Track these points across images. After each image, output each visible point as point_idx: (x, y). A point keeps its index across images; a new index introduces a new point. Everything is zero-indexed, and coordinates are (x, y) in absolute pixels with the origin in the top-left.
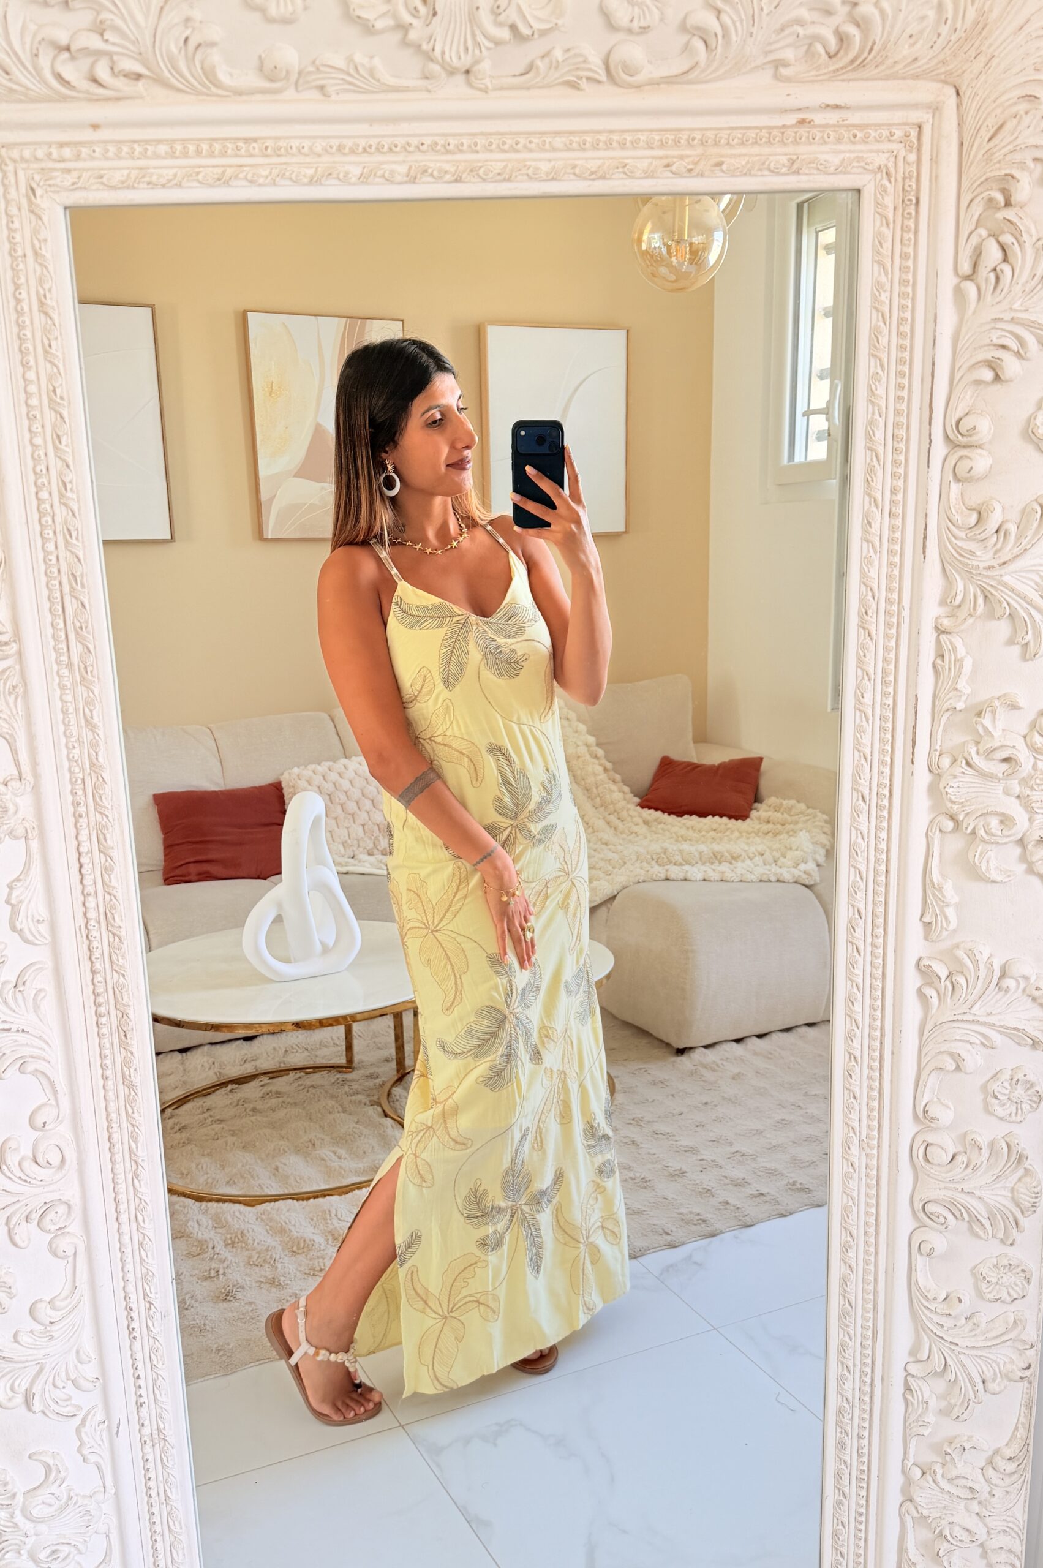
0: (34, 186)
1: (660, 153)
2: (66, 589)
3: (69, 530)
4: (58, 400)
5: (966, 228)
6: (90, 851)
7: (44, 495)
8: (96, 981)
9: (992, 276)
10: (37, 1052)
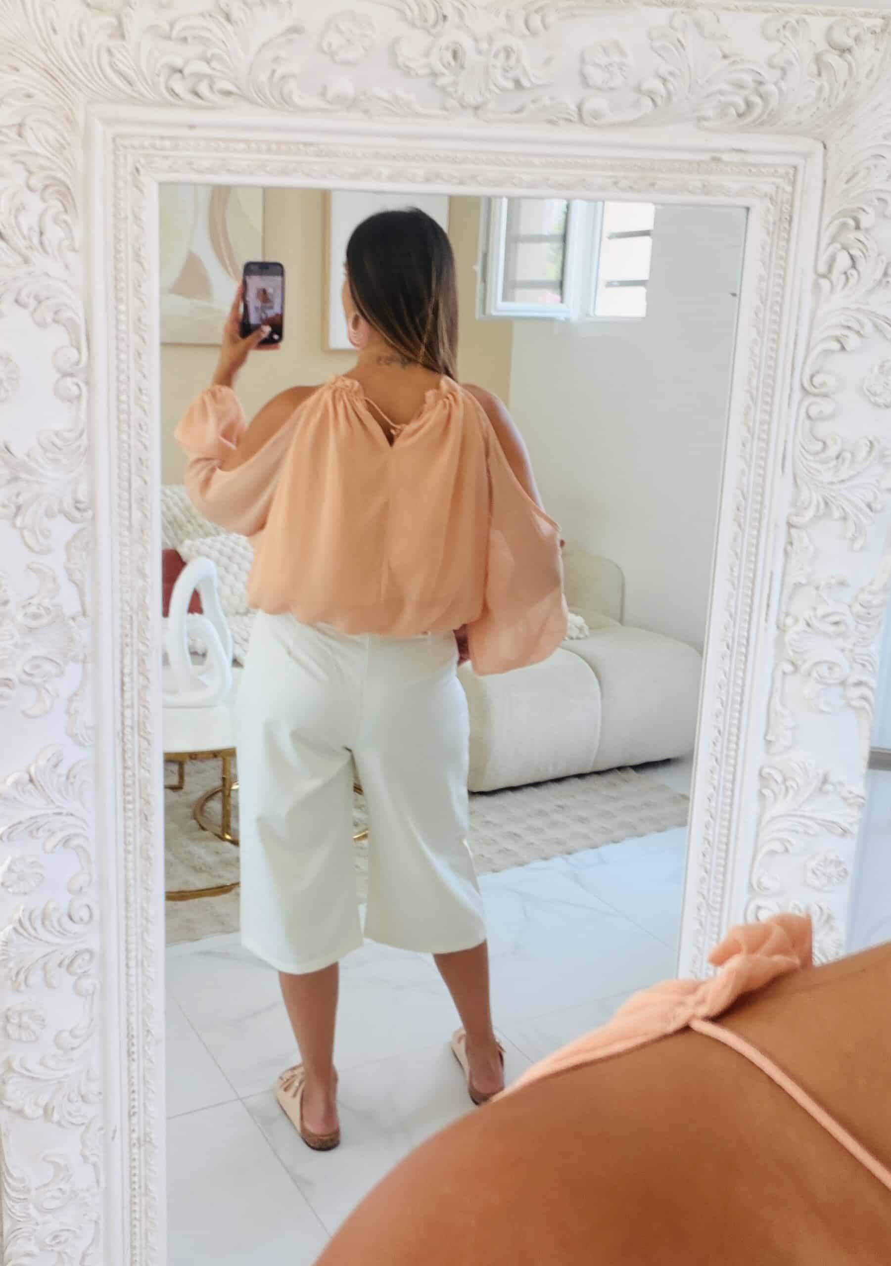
0: (138, 166)
1: (611, 173)
2: (133, 470)
3: (140, 425)
4: (142, 327)
5: (825, 240)
6: (131, 674)
7: (123, 398)
8: (127, 775)
9: (843, 277)
10: (79, 831)
